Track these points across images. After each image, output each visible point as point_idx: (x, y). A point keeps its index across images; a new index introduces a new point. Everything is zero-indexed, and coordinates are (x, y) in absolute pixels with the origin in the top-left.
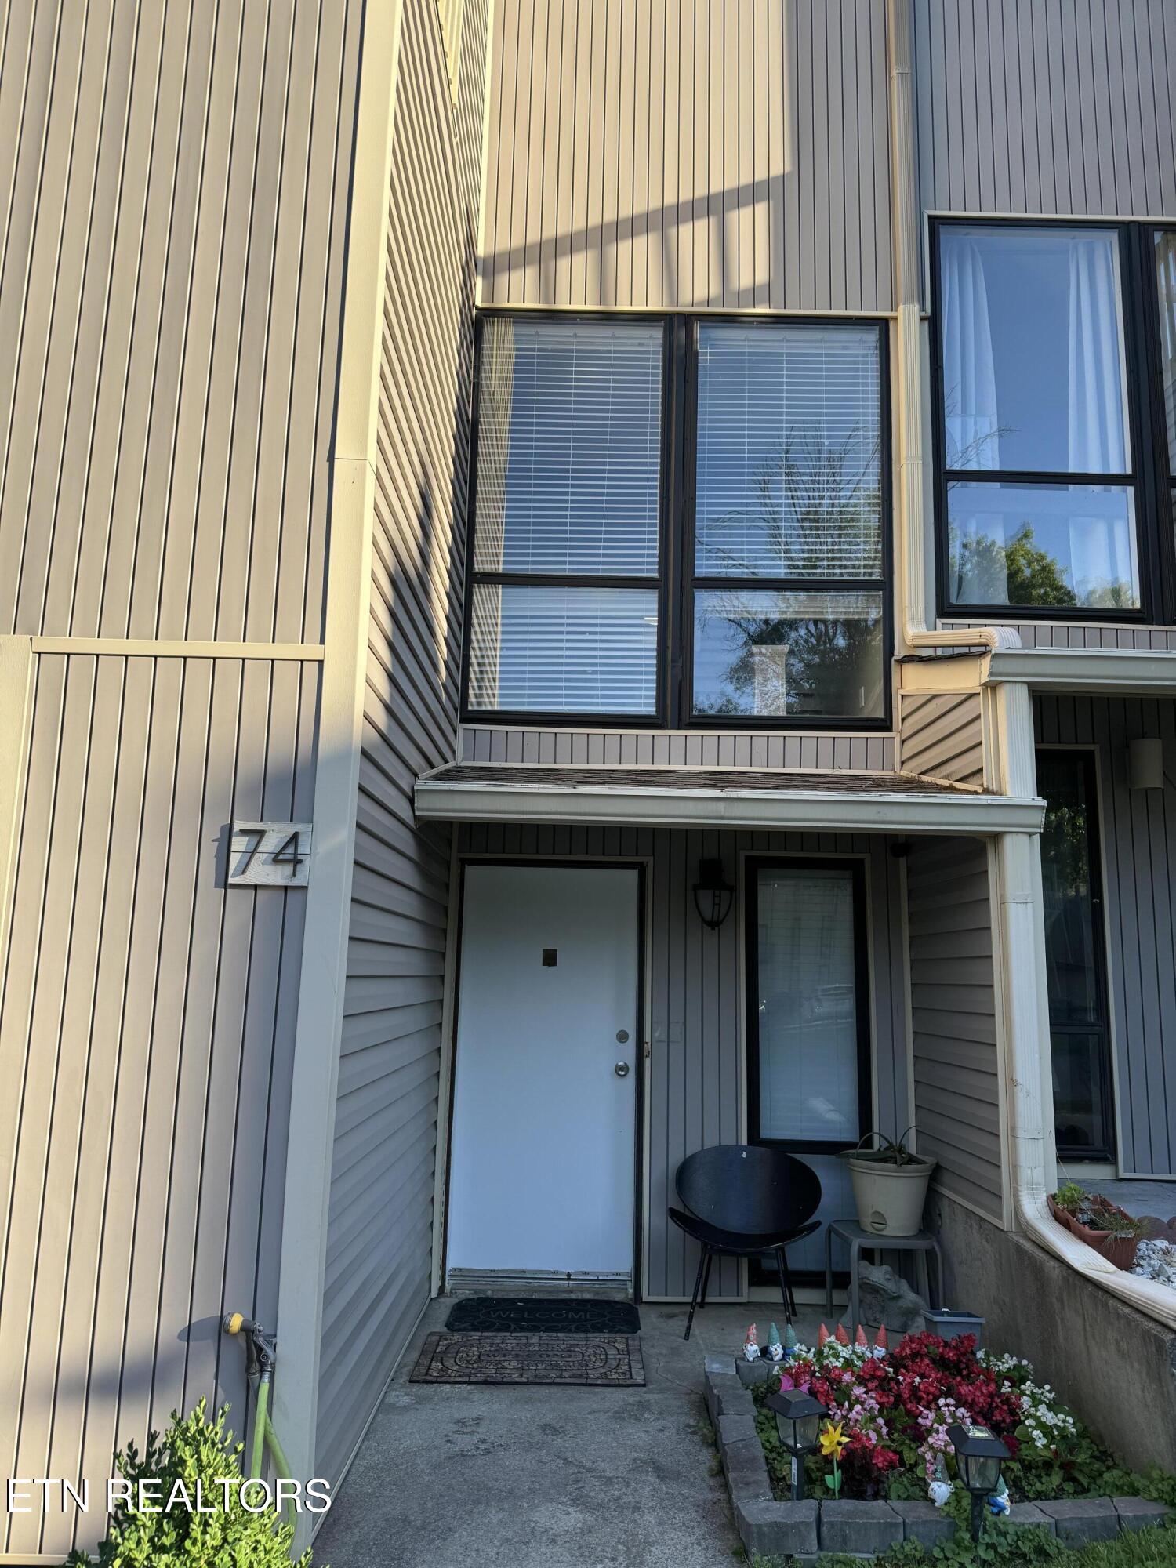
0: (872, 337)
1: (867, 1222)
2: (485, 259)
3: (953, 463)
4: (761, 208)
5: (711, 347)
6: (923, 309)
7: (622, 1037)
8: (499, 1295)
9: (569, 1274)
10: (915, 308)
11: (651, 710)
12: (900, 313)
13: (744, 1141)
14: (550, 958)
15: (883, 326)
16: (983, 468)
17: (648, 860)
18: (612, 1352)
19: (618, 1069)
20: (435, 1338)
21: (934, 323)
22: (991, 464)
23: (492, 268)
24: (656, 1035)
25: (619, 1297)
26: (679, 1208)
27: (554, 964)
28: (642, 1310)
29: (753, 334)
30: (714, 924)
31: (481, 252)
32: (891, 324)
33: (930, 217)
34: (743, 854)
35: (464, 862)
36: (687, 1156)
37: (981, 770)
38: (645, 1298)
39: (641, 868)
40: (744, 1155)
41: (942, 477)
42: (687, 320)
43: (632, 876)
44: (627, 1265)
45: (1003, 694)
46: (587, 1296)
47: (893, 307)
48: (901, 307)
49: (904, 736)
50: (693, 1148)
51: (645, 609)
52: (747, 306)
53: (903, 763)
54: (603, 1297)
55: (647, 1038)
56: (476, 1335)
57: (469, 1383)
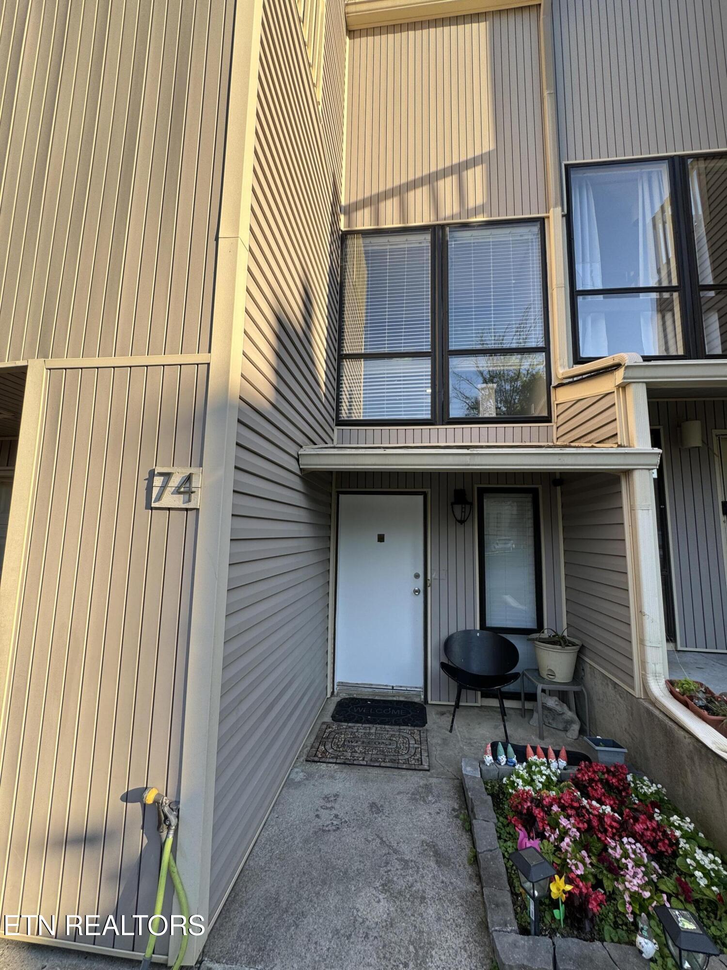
0: (536, 229)
1: (544, 674)
2: (345, 207)
3: (579, 287)
4: (478, 169)
5: (456, 241)
6: (563, 210)
7: (417, 576)
8: (359, 697)
9: (393, 687)
10: (559, 209)
11: (429, 417)
12: (551, 214)
13: (478, 628)
14: (381, 538)
15: (541, 222)
16: (596, 288)
17: (428, 490)
18: (412, 742)
19: (415, 591)
20: (324, 726)
21: (568, 218)
22: (599, 286)
23: (349, 211)
24: (433, 576)
25: (417, 700)
26: (446, 662)
27: (383, 541)
28: (428, 709)
29: (475, 233)
30: (462, 522)
31: (343, 203)
32: (546, 221)
33: (566, 166)
34: (476, 487)
35: (339, 493)
36: (450, 634)
37: (616, 434)
38: (430, 702)
39: (425, 494)
40: (478, 634)
41: (574, 294)
42: (443, 227)
43: (421, 498)
44: (421, 684)
45: (631, 390)
46: (402, 699)
47: (547, 211)
48: (552, 209)
49: (558, 426)
50: (453, 631)
51: (424, 367)
52: (472, 217)
53: (557, 439)
54: (409, 700)
55: (429, 578)
56: (345, 725)
57: (336, 763)
